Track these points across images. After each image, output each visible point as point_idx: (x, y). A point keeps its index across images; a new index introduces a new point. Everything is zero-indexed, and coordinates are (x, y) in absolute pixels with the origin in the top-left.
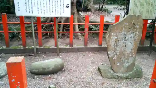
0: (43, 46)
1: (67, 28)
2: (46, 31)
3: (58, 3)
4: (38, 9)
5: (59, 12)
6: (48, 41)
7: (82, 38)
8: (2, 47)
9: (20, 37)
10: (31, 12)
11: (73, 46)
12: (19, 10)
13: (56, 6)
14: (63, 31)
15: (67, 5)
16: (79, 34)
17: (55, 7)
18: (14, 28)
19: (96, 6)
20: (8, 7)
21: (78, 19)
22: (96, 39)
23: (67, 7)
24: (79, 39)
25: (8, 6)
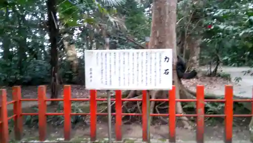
0: (123, 139)
1: (160, 106)
2: (127, 112)
3: (151, 68)
4: (120, 78)
5: (153, 81)
6: (129, 129)
7: (190, 125)
8: (57, 139)
9: (87, 121)
10: (108, 83)
11: (176, 141)
12: (91, 81)
13: (148, 72)
14: (155, 112)
15: (166, 70)
16: (185, 118)
17: (147, 74)
18: (79, 107)
19: (205, 69)
20: (70, 74)
21: (180, 91)
22: (216, 127)
23: (166, 72)
24: (185, 127)
25: (70, 72)
